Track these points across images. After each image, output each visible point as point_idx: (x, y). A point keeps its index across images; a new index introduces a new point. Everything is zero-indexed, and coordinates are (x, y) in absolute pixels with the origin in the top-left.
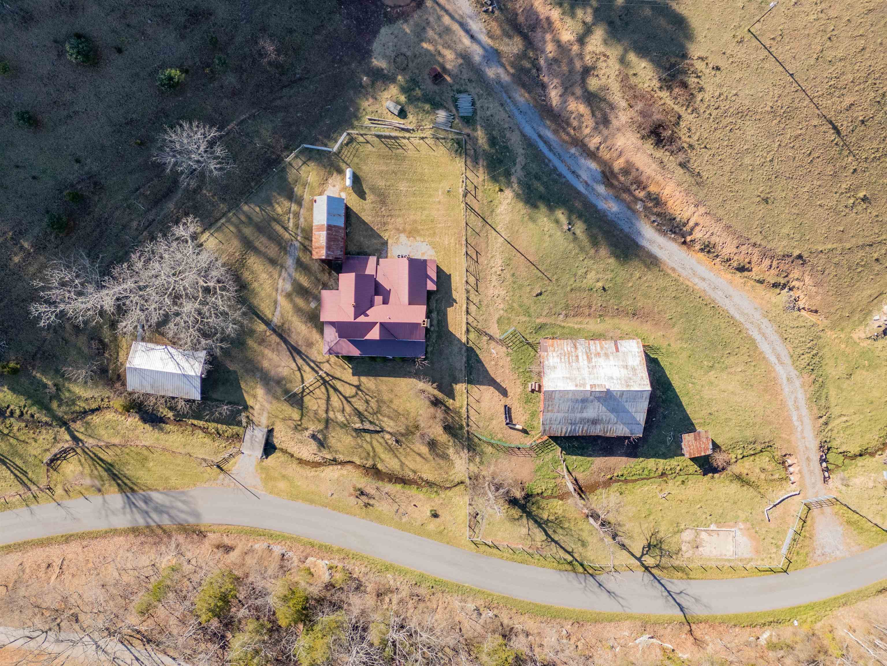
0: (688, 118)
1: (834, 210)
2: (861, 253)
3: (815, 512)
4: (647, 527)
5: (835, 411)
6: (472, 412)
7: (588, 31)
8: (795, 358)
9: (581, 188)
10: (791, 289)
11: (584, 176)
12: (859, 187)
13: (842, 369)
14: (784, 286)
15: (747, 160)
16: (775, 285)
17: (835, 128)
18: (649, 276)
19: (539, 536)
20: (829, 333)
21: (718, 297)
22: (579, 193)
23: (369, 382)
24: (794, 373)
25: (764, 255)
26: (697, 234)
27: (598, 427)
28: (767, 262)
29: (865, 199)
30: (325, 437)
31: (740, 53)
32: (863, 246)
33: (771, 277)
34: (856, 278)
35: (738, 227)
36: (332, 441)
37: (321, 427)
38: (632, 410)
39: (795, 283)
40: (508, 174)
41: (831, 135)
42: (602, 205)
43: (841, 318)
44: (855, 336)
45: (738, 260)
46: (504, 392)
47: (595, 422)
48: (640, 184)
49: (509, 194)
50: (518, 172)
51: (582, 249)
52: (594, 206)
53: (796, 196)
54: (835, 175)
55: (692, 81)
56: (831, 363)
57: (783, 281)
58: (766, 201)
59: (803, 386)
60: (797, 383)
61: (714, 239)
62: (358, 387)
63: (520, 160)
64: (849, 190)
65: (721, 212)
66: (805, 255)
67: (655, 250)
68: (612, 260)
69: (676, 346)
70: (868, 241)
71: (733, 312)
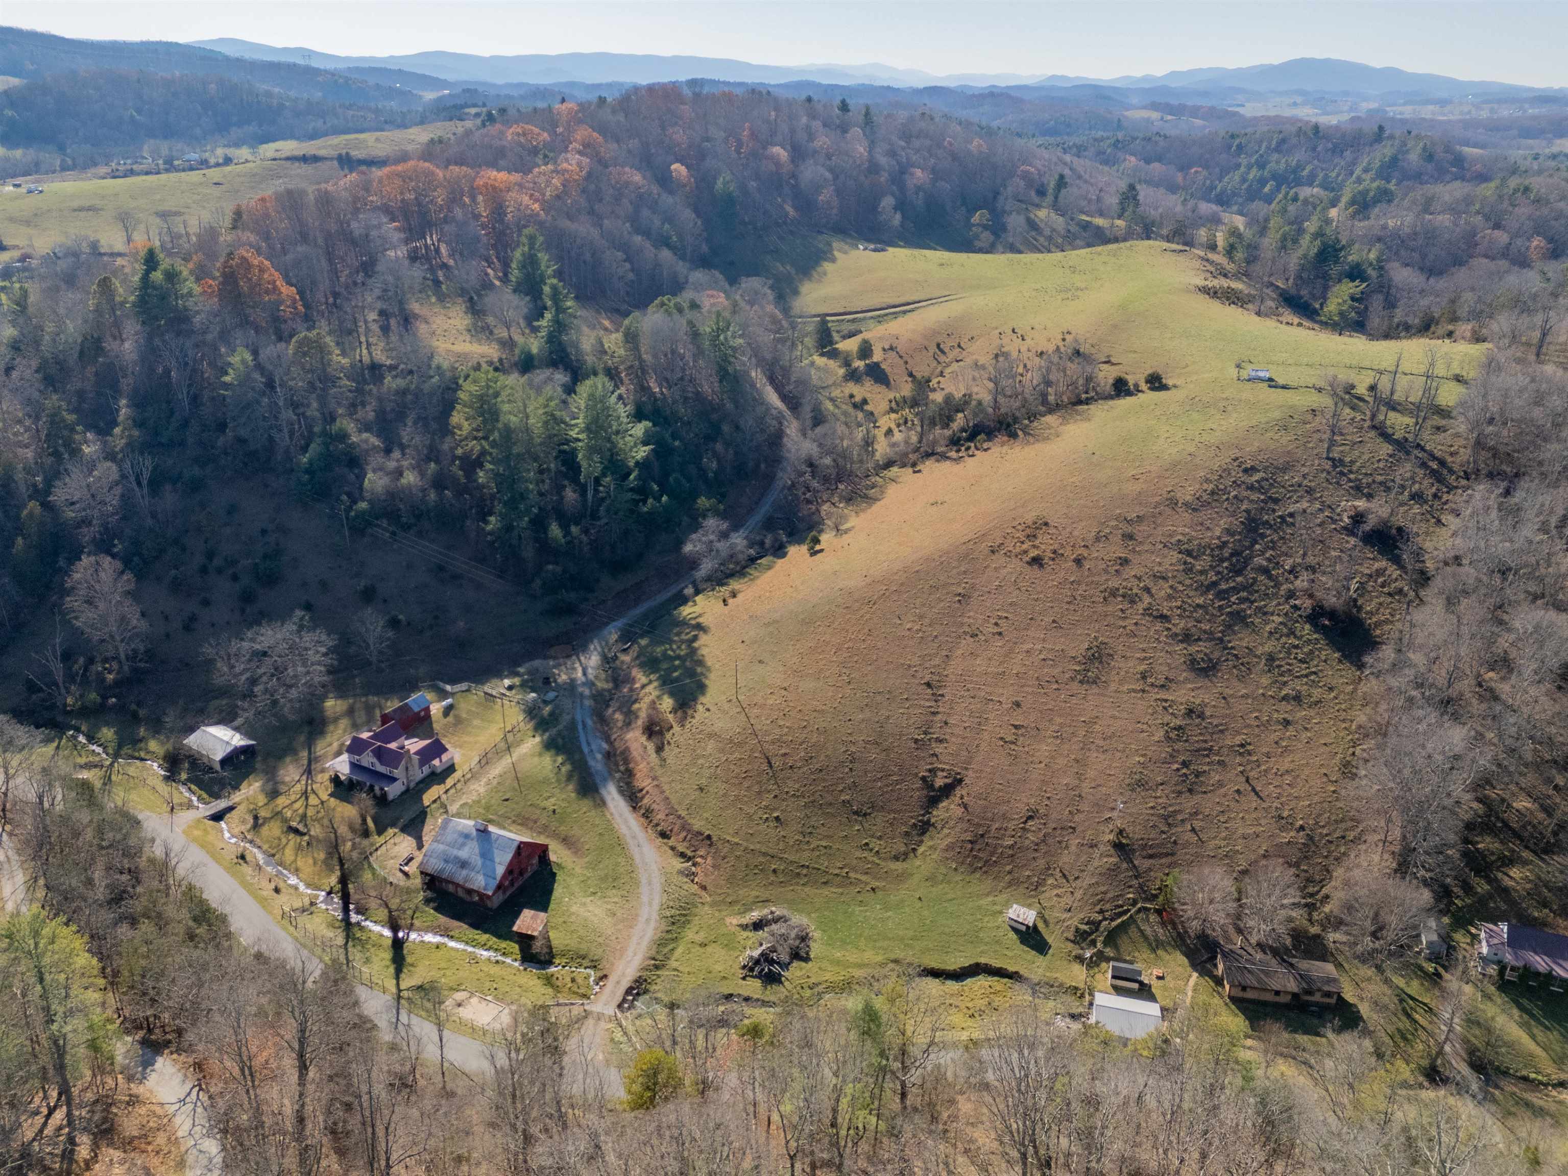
0: (676, 729)
1: (750, 817)
2: (761, 859)
3: (590, 1022)
4: (434, 974)
5: (673, 964)
6: (384, 848)
7: (650, 682)
8: (664, 907)
9: (586, 749)
10: (694, 865)
11: (594, 747)
12: (775, 809)
13: (699, 938)
14: (689, 859)
15: (700, 761)
16: (682, 855)
17: (769, 762)
18: (593, 813)
19: (340, 941)
20: (706, 908)
21: (631, 844)
22: (582, 752)
23: (333, 802)
24: (655, 916)
25: (683, 828)
26: (645, 801)
27: (464, 872)
28: (684, 834)
29: (777, 818)
30: (263, 824)
31: (726, 706)
32: (765, 854)
33: (681, 848)
34: (750, 877)
35: (674, 800)
36: (265, 830)
37: (268, 815)
38: (497, 860)
39: (699, 860)
40: (545, 731)
41: (765, 766)
42: (592, 763)
43: (723, 901)
44: (728, 920)
45: (663, 826)
46: (420, 846)
47: (464, 864)
48: (626, 761)
49: (538, 739)
50: (554, 731)
51: (558, 781)
52: (586, 763)
53: (724, 795)
54: (759, 793)
55: (690, 712)
56: (696, 929)
57: (689, 853)
58: (701, 789)
59: (656, 929)
60: (653, 924)
61: (654, 806)
62: (322, 803)
63: (560, 727)
64: (766, 807)
65: (666, 787)
66: (714, 839)
67: (608, 799)
68: (573, 795)
69: (578, 870)
70: (771, 852)
71: (637, 857)
